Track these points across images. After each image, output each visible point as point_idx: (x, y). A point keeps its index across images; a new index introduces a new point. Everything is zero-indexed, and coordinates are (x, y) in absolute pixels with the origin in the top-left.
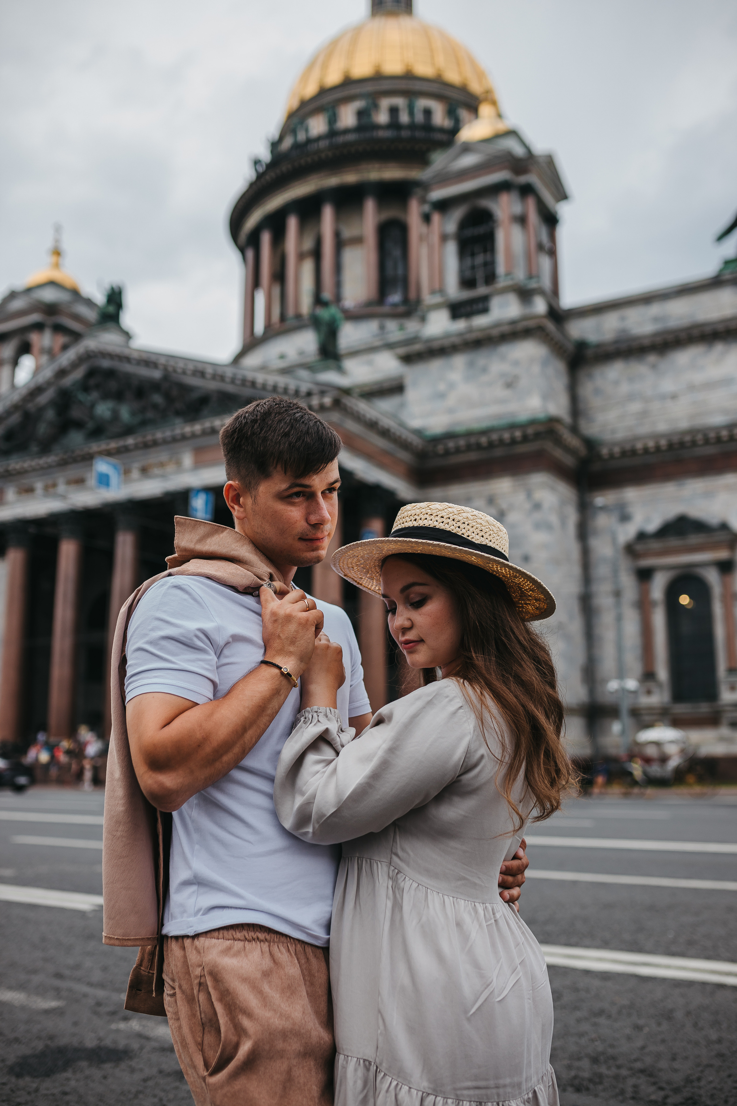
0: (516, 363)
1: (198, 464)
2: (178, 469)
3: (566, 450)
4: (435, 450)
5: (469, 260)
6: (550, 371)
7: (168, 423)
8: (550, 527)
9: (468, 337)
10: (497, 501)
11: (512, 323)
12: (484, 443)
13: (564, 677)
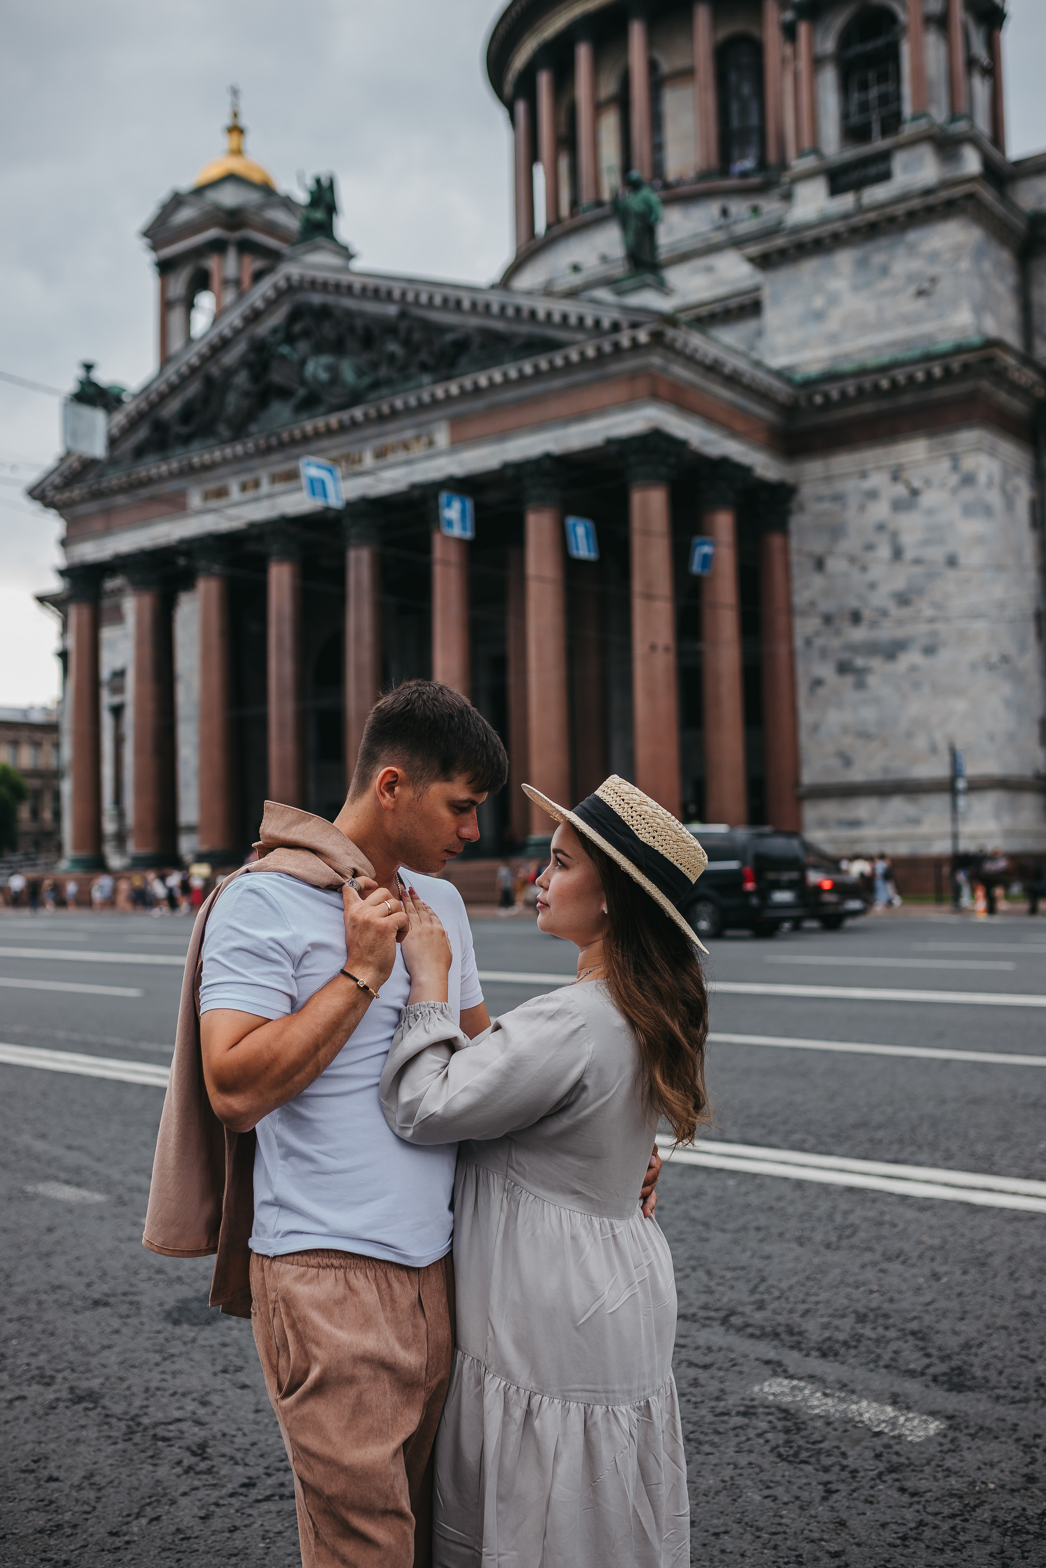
0: (934, 257)
1: (458, 443)
2: (430, 452)
3: (1015, 388)
4: (810, 399)
5: (856, 97)
6: (987, 266)
7: (412, 384)
8: (988, 511)
9: (857, 220)
10: (906, 475)
11: (927, 192)
12: (885, 384)
13: (1012, 736)
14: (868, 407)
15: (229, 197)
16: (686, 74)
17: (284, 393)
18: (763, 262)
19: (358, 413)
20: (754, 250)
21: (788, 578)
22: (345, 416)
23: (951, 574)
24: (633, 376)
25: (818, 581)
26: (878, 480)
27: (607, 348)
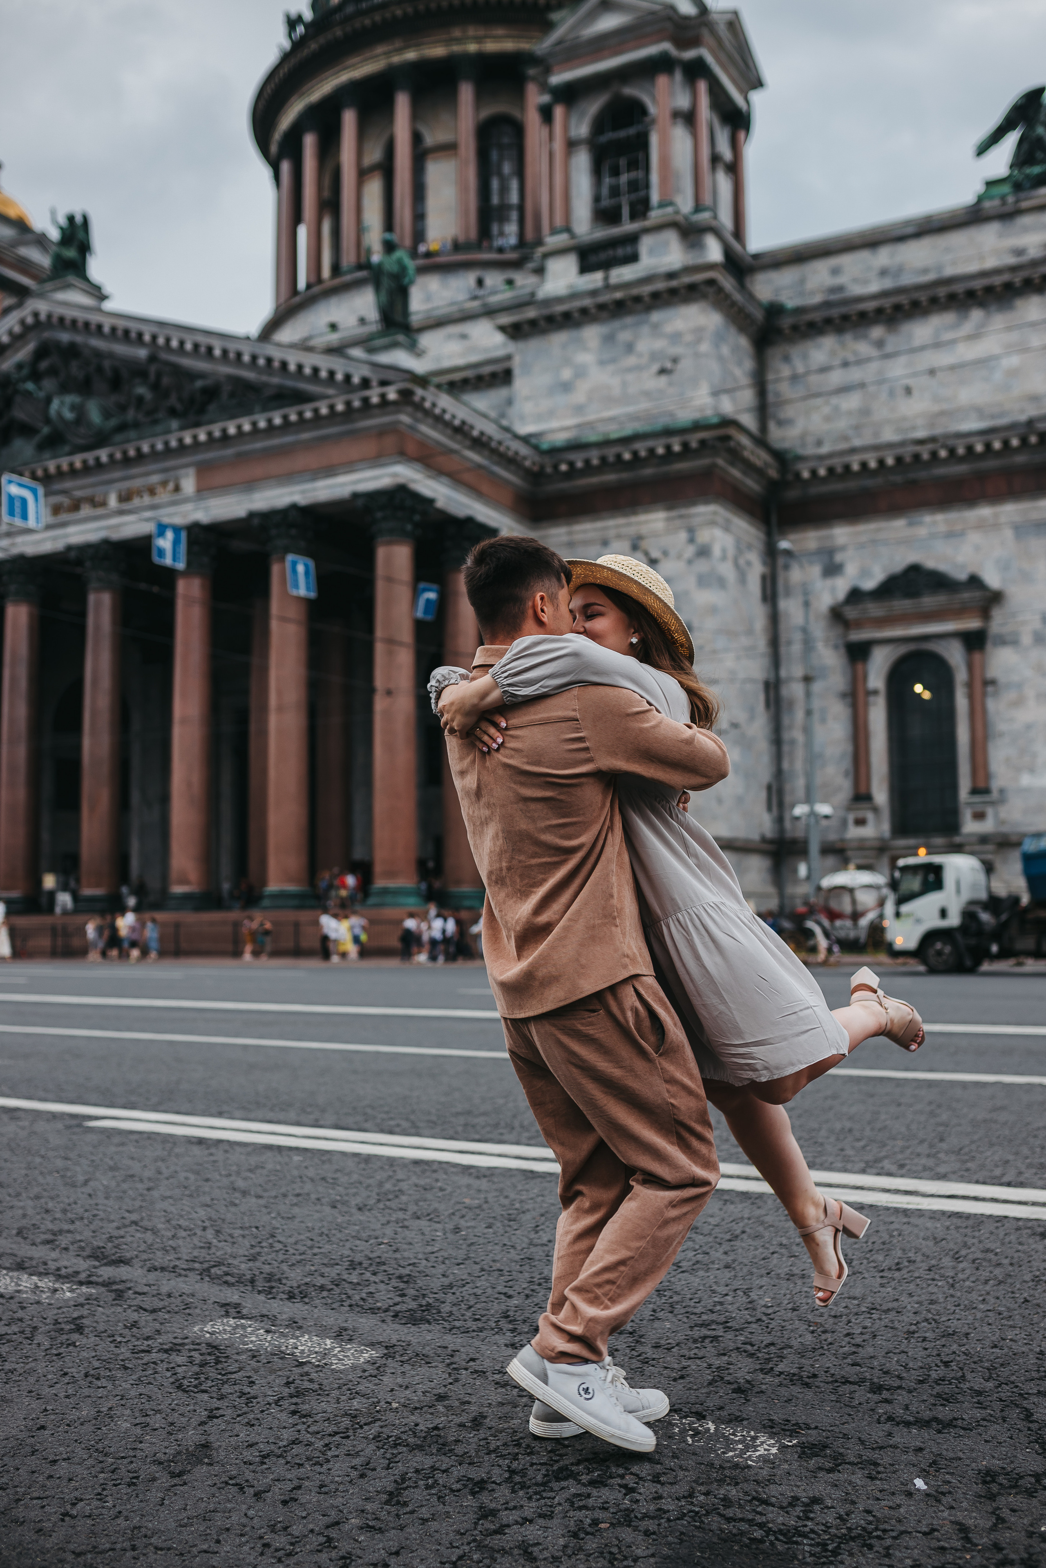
0: (676, 337)
1: (204, 490)
2: (177, 497)
3: (749, 467)
4: (556, 467)
5: (607, 181)
6: (725, 350)
7: (159, 428)
8: (721, 583)
9: (605, 298)
10: (644, 544)
11: (671, 275)
12: (627, 456)
13: (740, 800)
14: (610, 477)
16: (450, 148)
17: (27, 430)
18: (515, 332)
19: (103, 455)
20: (506, 319)
22: (90, 456)
24: (382, 432)
27: (357, 404)
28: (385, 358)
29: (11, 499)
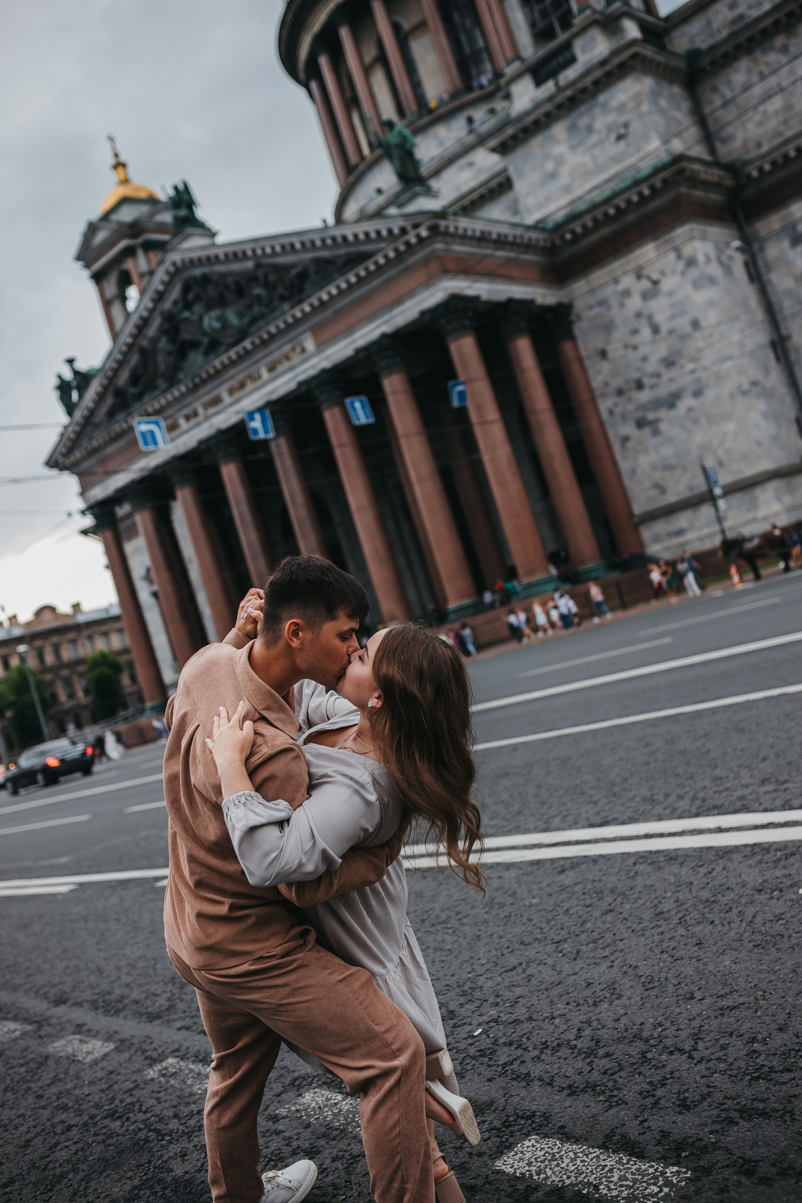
0: (622, 108)
1: (321, 346)
2: (305, 356)
3: (707, 185)
4: (562, 238)
5: (536, 8)
6: (663, 103)
7: (277, 313)
8: (712, 281)
9: (560, 99)
10: (645, 272)
11: (603, 63)
12: (612, 211)
13: (775, 438)
14: (605, 231)
15: (127, 215)
16: (421, 26)
17: (194, 345)
18: (503, 149)
19: (247, 344)
20: (493, 142)
21: (584, 371)
22: (239, 348)
23: (698, 335)
24: (426, 261)
25: (605, 367)
26: (627, 281)
27: (402, 248)
28: (411, 208)
29: (143, 434)
